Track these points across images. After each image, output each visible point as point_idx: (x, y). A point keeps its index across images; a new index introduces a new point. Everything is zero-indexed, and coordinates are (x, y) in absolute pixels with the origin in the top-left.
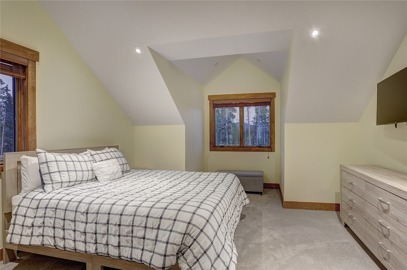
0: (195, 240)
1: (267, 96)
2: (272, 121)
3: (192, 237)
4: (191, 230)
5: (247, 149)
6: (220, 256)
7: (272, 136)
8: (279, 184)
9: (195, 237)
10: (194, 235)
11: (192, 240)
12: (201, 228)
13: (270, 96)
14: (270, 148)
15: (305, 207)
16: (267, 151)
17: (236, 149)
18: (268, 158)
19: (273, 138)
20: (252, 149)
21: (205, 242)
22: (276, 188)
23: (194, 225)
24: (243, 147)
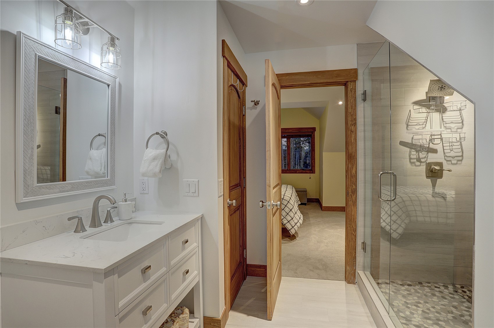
0: (286, 206)
1: (309, 130)
2: (313, 150)
3: (284, 205)
4: (284, 202)
5: (293, 171)
6: (297, 213)
7: (313, 162)
8: (318, 199)
9: (286, 205)
10: (285, 204)
11: (285, 206)
12: (288, 201)
13: (311, 130)
14: (312, 171)
15: (337, 210)
16: (309, 173)
17: (285, 171)
18: (310, 178)
19: (313, 163)
20: (298, 172)
21: (291, 206)
22: (316, 202)
23: (285, 200)
24: (290, 170)
